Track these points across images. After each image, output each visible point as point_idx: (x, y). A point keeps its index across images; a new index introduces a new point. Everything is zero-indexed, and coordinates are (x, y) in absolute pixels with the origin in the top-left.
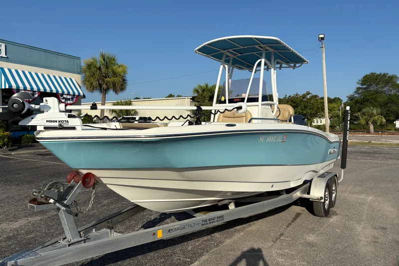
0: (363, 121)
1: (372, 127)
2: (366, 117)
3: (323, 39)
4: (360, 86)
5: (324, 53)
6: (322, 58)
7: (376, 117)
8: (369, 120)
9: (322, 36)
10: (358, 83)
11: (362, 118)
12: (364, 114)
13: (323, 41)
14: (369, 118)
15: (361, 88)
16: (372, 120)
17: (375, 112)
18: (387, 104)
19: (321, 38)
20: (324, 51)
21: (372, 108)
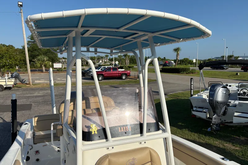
0: (39, 65)
1: (44, 68)
2: (40, 62)
3: (22, 6)
4: (30, 40)
5: (23, 18)
6: (22, 21)
7: (46, 62)
8: (43, 64)
9: (21, 4)
10: (28, 38)
11: (38, 63)
12: (39, 60)
13: (22, 8)
14: (42, 63)
15: (31, 42)
16: (44, 64)
17: (45, 59)
18: (47, 53)
19: (19, 4)
20: (23, 16)
21: (43, 56)
